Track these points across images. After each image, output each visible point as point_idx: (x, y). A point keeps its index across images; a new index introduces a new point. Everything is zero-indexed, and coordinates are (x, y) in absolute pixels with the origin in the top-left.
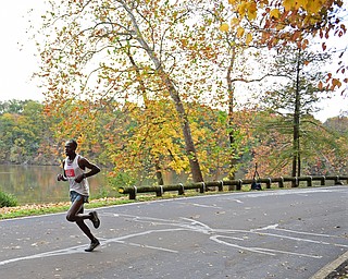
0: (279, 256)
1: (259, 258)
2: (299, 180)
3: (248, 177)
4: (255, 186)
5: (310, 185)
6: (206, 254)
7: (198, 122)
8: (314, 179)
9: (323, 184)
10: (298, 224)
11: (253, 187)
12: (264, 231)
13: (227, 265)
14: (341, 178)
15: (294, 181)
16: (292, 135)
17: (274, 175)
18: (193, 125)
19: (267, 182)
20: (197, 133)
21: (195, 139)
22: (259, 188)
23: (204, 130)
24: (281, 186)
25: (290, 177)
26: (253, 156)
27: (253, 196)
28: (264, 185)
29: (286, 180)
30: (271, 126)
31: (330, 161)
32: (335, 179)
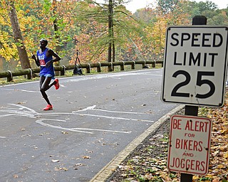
0: (96, 134)
1: (80, 138)
2: (114, 65)
3: (72, 63)
4: (77, 71)
5: (122, 69)
6: (33, 138)
7: (25, 10)
8: (126, 64)
9: (133, 68)
10: (113, 104)
11: (75, 73)
12: (84, 112)
13: (51, 146)
14: (147, 63)
15: (109, 66)
16: (107, 24)
17: (93, 61)
18: (19, 14)
19: (87, 67)
20: (23, 21)
21: (22, 26)
22: (81, 73)
23: (30, 19)
24: (99, 71)
25: (107, 62)
26: (75, 43)
27: (75, 80)
28: (84, 70)
29: (103, 65)
30: (89, 15)
31: (139, 47)
32: (143, 63)
